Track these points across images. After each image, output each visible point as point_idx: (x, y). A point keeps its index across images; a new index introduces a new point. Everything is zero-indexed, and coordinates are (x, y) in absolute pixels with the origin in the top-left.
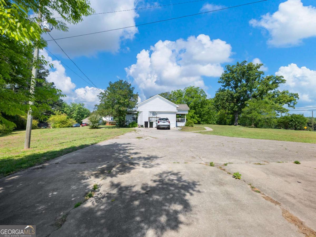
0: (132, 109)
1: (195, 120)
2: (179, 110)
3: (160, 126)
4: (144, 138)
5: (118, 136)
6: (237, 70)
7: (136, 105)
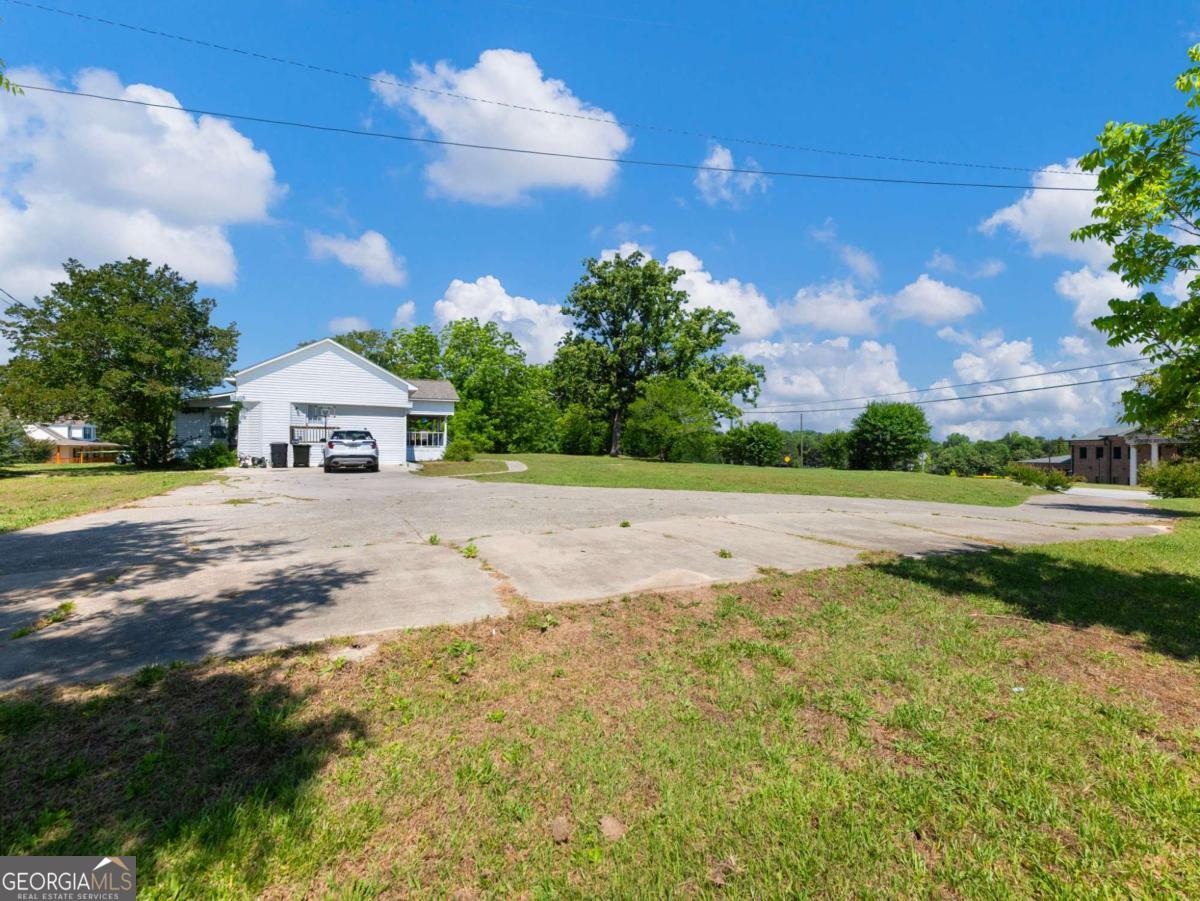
0: (206, 390)
1: (483, 438)
2: (418, 403)
3: (335, 460)
4: (259, 501)
5: (135, 499)
6: (615, 278)
7: (228, 376)
